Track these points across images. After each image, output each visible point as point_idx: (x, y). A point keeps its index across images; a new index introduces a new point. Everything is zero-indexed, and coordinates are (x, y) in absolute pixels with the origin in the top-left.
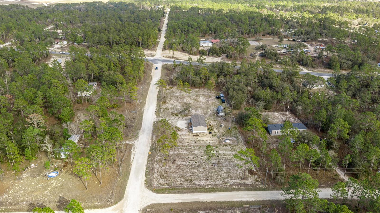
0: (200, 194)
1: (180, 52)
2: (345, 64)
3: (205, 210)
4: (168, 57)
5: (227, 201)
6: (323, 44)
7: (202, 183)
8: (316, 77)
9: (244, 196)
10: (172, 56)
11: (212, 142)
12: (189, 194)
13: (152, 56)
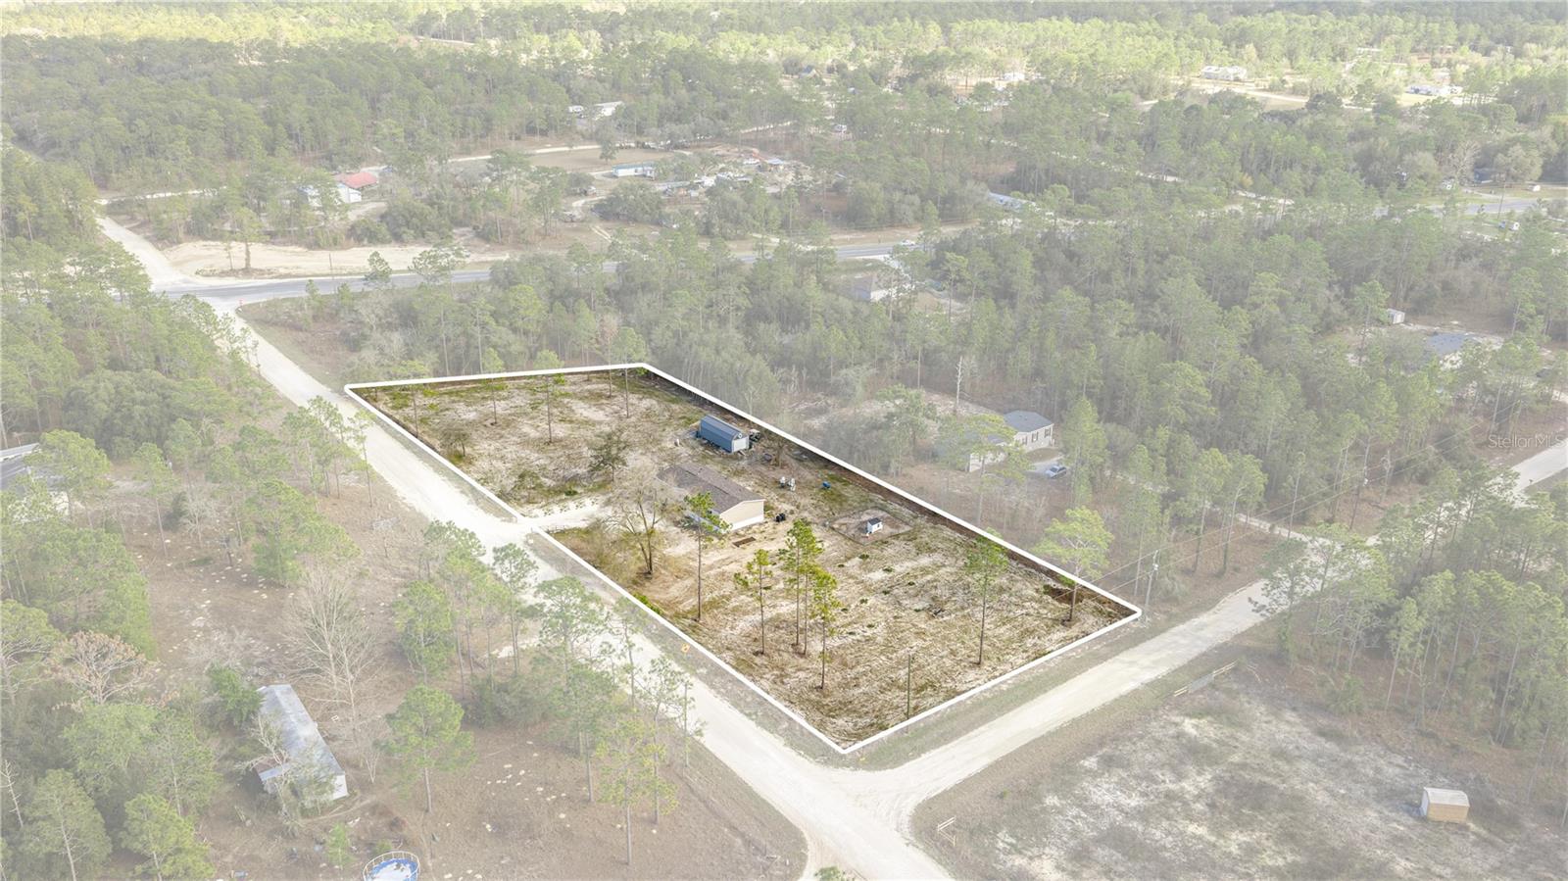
0: (1011, 713)
2: (903, 206)
3: (1090, 754)
4: (223, 274)
5: (1110, 700)
6: (756, 150)
7: (975, 679)
8: (857, 261)
9: (1132, 670)
10: (244, 266)
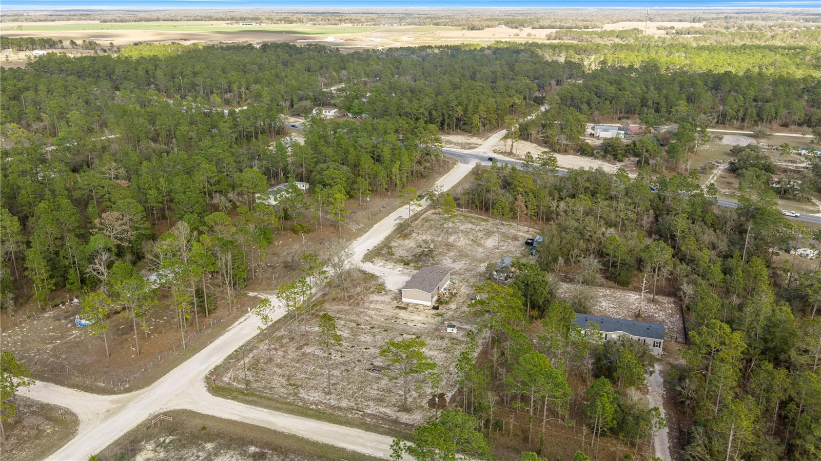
0: (286, 415)
1: (534, 145)
3: (261, 447)
4: (502, 153)
5: (324, 442)
7: (314, 396)
9: (368, 443)
10: (509, 151)
11: (423, 325)
12: (266, 410)
13: (470, 148)
